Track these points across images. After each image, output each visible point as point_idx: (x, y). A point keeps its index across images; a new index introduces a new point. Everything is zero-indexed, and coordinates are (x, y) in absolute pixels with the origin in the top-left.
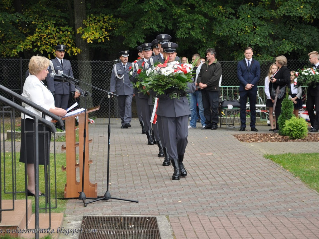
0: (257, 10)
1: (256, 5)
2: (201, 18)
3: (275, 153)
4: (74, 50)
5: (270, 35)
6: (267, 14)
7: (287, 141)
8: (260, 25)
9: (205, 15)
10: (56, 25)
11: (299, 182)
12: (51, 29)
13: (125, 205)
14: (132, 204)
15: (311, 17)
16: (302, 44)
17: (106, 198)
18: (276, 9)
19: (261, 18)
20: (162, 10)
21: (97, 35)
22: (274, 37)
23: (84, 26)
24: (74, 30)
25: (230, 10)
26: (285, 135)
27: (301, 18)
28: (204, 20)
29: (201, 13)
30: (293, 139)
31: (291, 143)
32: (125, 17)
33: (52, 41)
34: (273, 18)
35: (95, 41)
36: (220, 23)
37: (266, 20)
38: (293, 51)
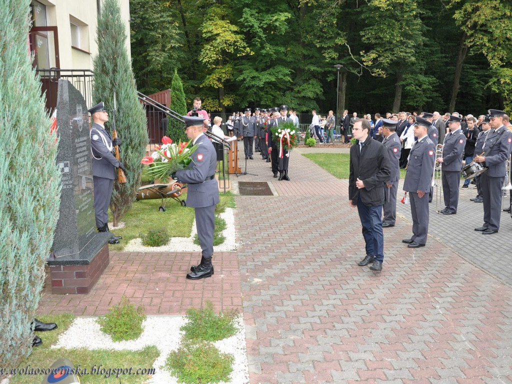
0: (293, 93)
1: (292, 92)
2: (271, 96)
3: (305, 153)
4: (219, 109)
5: (298, 104)
6: (296, 95)
7: (308, 147)
8: (294, 100)
9: (272, 95)
10: (212, 99)
11: (318, 166)
12: (211, 100)
13: (253, 177)
14: (256, 176)
15: (313, 97)
16: (310, 108)
17: (245, 174)
18: (300, 93)
19: (294, 97)
20: (255, 93)
21: (229, 103)
22: (299, 105)
23: (223, 99)
24: (219, 101)
25: (282, 93)
26: (307, 145)
27: (309, 97)
28: (272, 97)
29: (270, 94)
30: (310, 146)
31: (309, 148)
32: (240, 95)
33: (211, 105)
34: (299, 97)
35: (228, 105)
36: (278, 98)
37: (296, 98)
38: (307, 110)
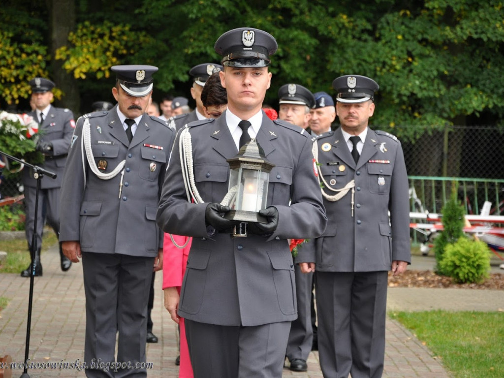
0: (417, 25)
1: (416, 15)
2: (305, 37)
5: (441, 76)
6: (437, 34)
7: (447, 286)
8: (422, 56)
9: (313, 32)
10: (13, 40)
11: (438, 368)
12: (4, 48)
18: (453, 25)
19: (424, 42)
21: (96, 64)
22: (449, 81)
23: (71, 45)
24: (50, 52)
25: (363, 24)
26: (445, 274)
28: (309, 41)
29: (303, 27)
30: (460, 282)
33: (5, 72)
34: (448, 43)
35: (90, 75)
36: (342, 48)
37: (434, 46)
38: (486, 111)
